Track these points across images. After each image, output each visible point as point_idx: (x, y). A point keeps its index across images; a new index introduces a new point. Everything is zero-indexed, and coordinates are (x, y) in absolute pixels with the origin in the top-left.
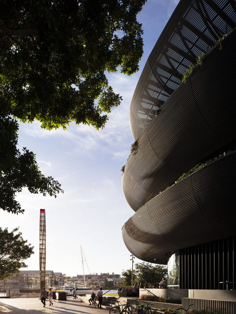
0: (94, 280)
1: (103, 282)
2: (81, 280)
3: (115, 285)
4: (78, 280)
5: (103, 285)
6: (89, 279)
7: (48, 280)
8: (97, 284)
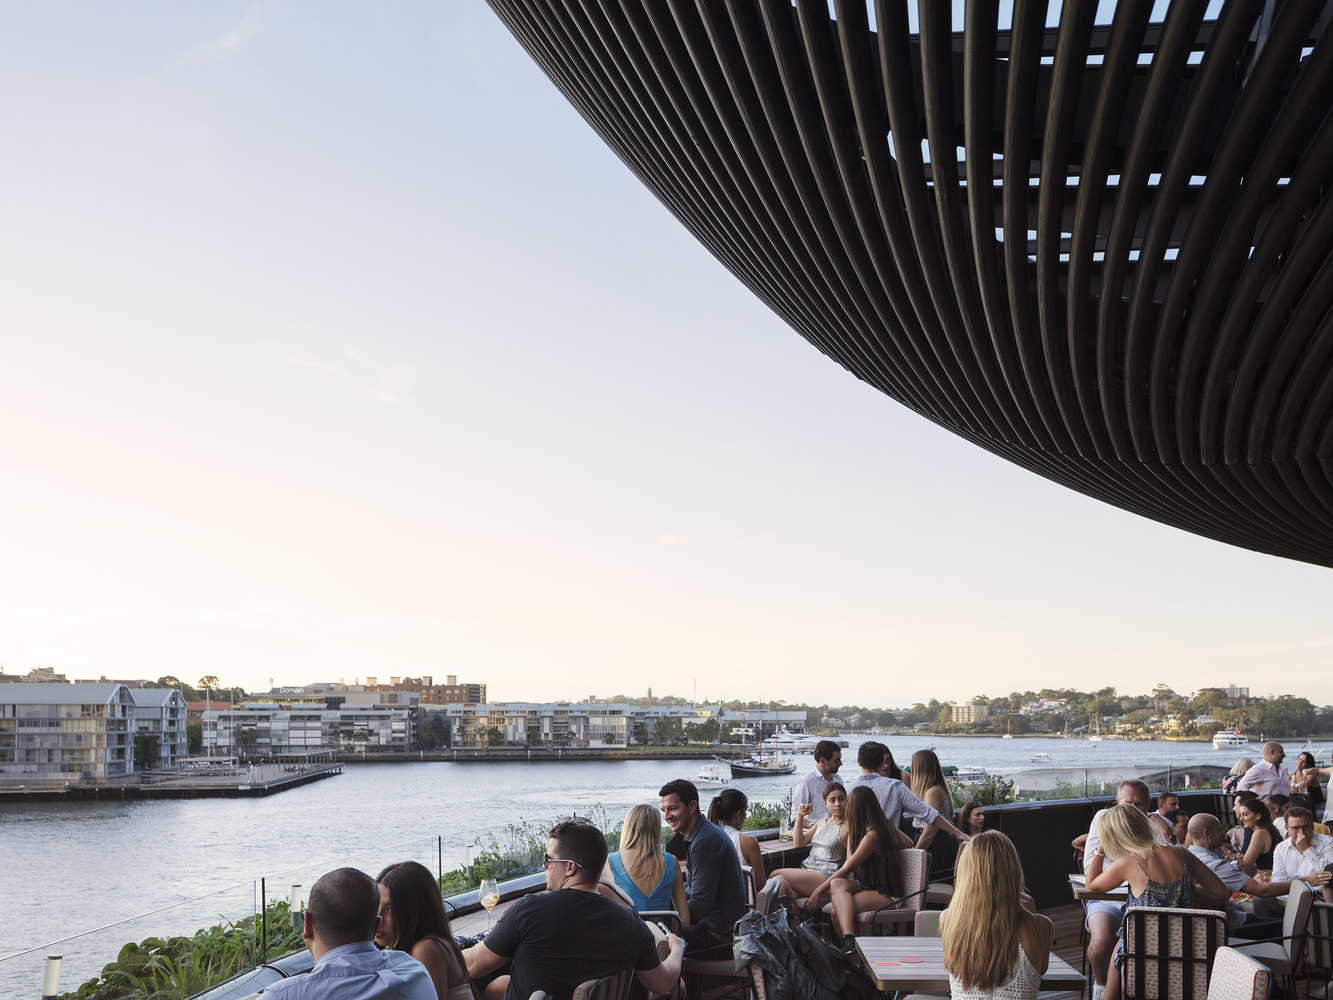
0: (358, 718)
1: (401, 726)
2: (288, 714)
3: (458, 739)
4: (275, 715)
5: (401, 739)
6: (329, 708)
7: (99, 737)
8: (371, 732)
